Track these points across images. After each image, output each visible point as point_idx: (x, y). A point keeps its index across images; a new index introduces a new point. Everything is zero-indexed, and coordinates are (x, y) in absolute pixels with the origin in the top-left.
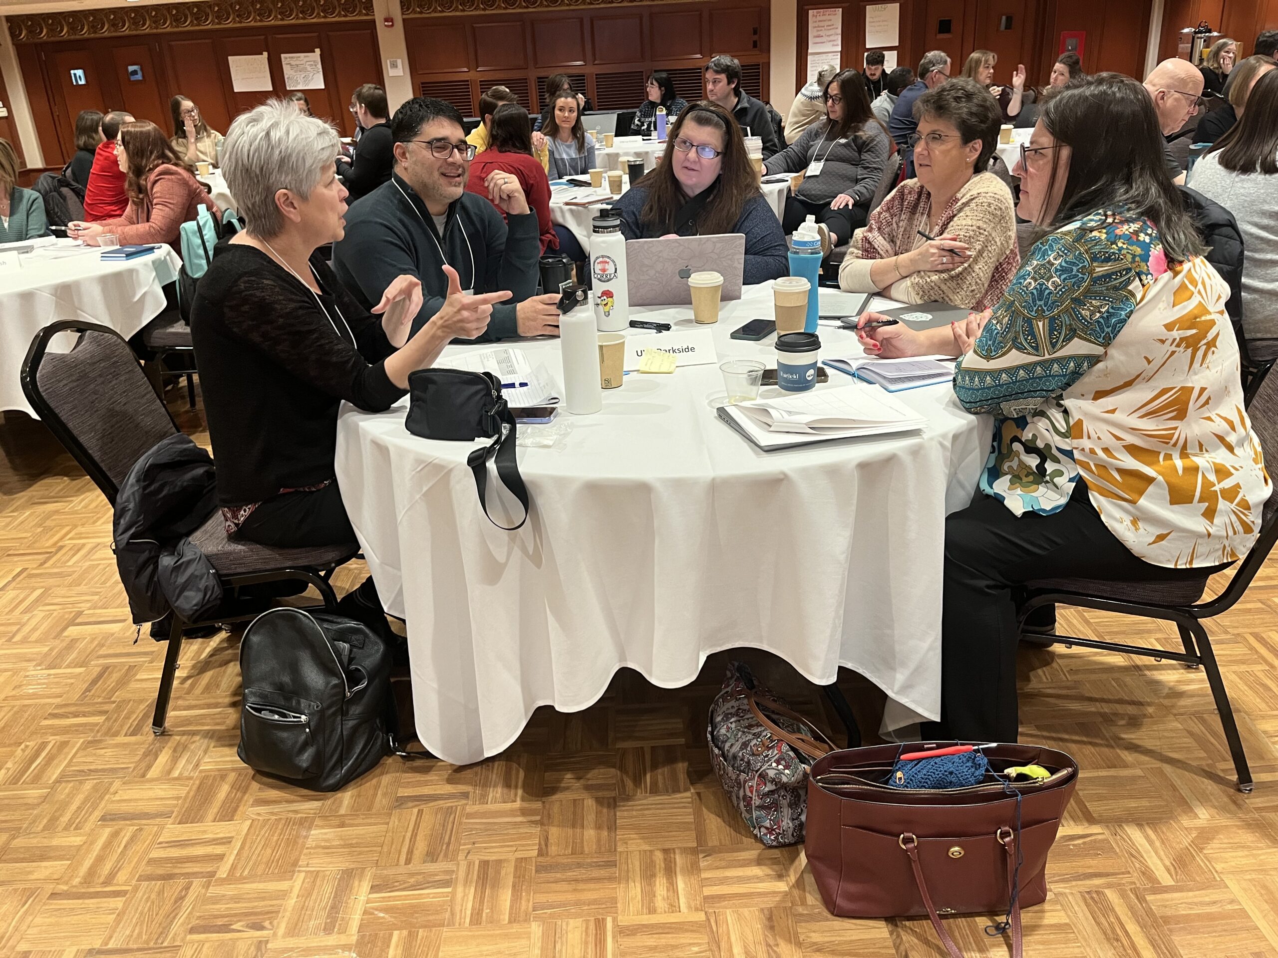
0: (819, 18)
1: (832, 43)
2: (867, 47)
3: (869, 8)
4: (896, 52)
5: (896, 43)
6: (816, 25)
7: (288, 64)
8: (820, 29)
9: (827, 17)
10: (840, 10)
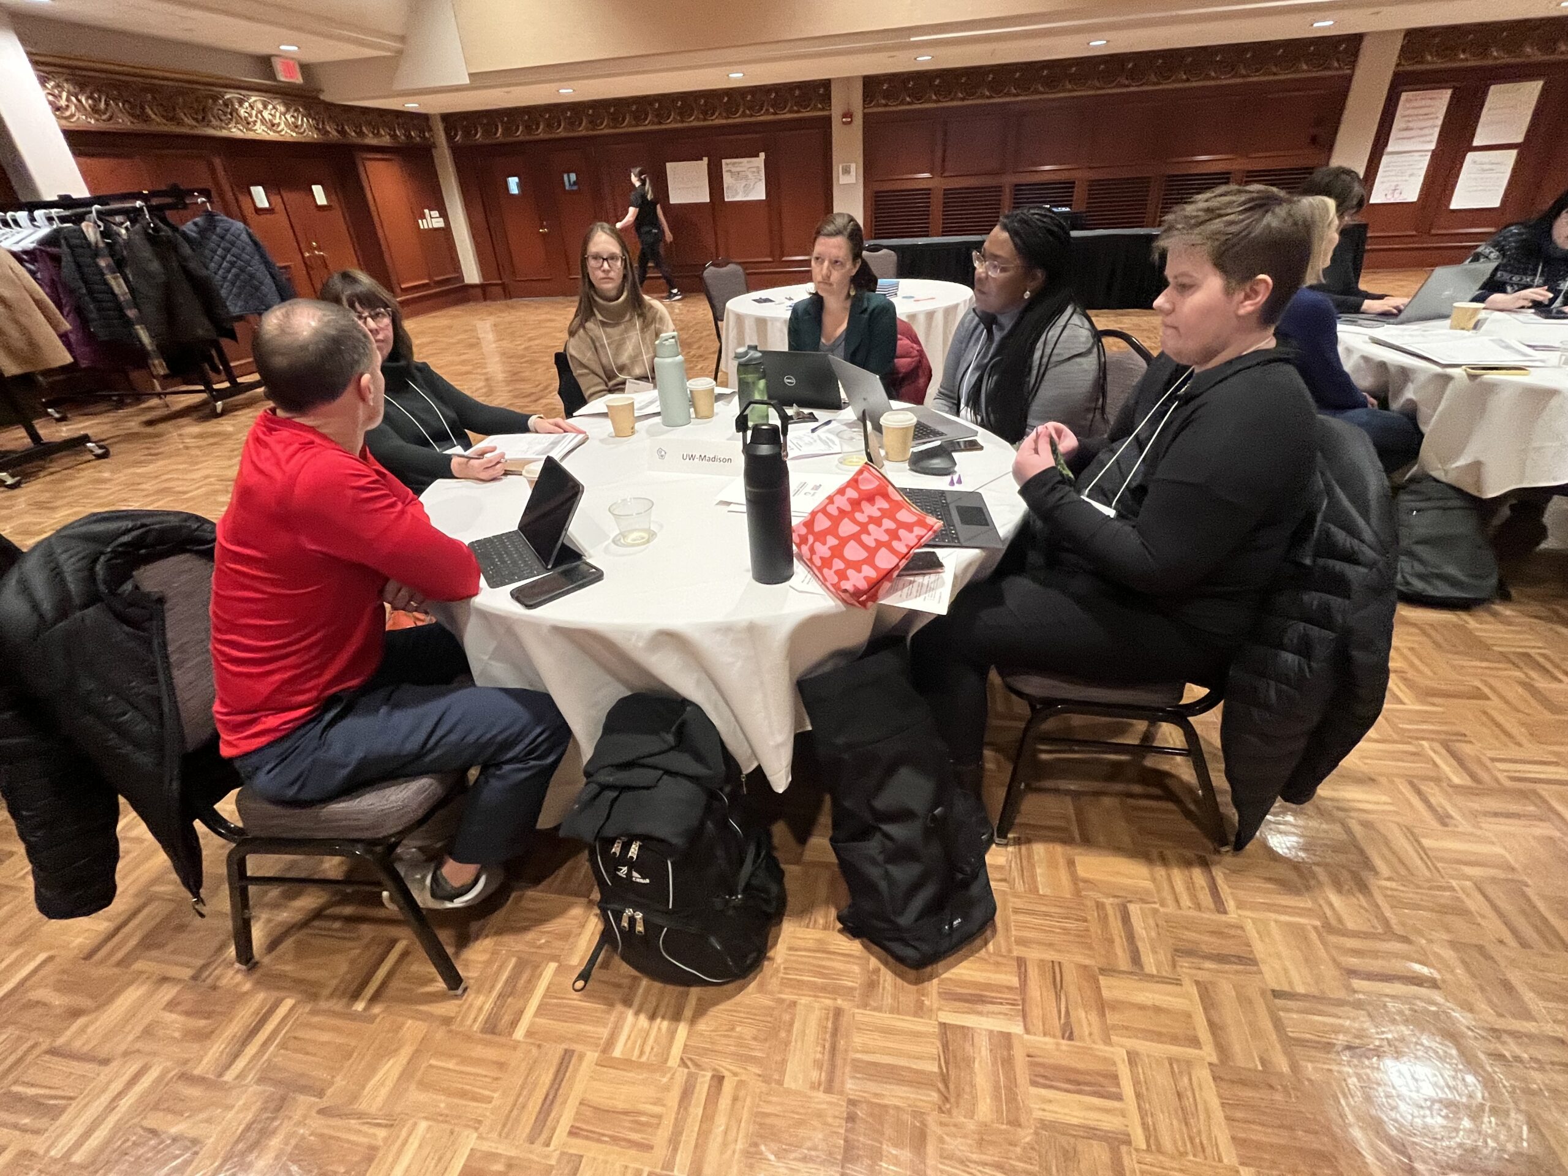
0: (1413, 104)
1: (1424, 138)
3: (1495, 90)
4: (1516, 152)
5: (1520, 140)
6: (1407, 113)
7: (729, 171)
8: (1411, 119)
9: (1428, 103)
10: (1450, 91)
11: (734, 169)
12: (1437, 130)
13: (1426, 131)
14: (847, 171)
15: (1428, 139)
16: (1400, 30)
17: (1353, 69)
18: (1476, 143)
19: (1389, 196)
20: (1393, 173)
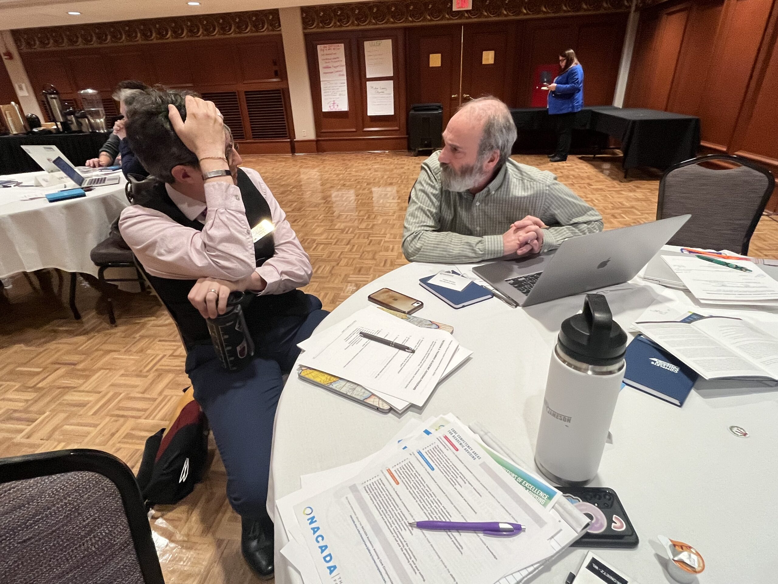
0: (325, 52)
1: (339, 73)
2: (368, 76)
3: (367, 44)
4: (392, 82)
5: (391, 74)
6: (323, 57)
8: (328, 61)
9: (333, 51)
10: (343, 45)
12: (344, 68)
13: (338, 69)
14: (21, 88)
15: (341, 73)
16: (296, 7)
17: (280, 30)
19: (332, 107)
20: (330, 93)
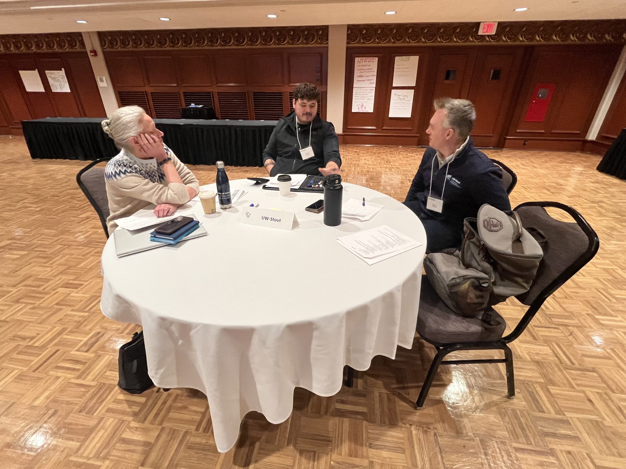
0: (362, 64)
1: (369, 81)
3: (397, 59)
4: (413, 90)
6: (359, 68)
7: (50, 77)
8: (362, 71)
9: (367, 63)
10: (377, 58)
11: (52, 76)
12: (375, 78)
13: (369, 78)
14: (102, 80)
15: (372, 82)
16: (344, 25)
17: (327, 43)
18: (394, 85)
19: (360, 109)
20: (360, 98)
